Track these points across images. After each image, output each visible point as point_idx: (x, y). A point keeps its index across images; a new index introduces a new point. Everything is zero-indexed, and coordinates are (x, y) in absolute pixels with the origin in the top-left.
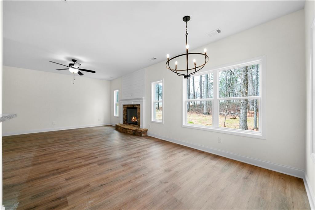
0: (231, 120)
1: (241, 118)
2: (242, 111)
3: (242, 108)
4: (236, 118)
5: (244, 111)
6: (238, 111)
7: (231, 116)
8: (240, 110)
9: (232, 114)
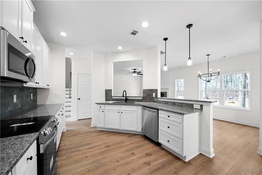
0: (229, 103)
1: (239, 102)
2: (241, 97)
3: (240, 94)
4: (235, 102)
5: (242, 97)
6: (236, 96)
7: (230, 100)
8: (238, 96)
9: (230, 99)
